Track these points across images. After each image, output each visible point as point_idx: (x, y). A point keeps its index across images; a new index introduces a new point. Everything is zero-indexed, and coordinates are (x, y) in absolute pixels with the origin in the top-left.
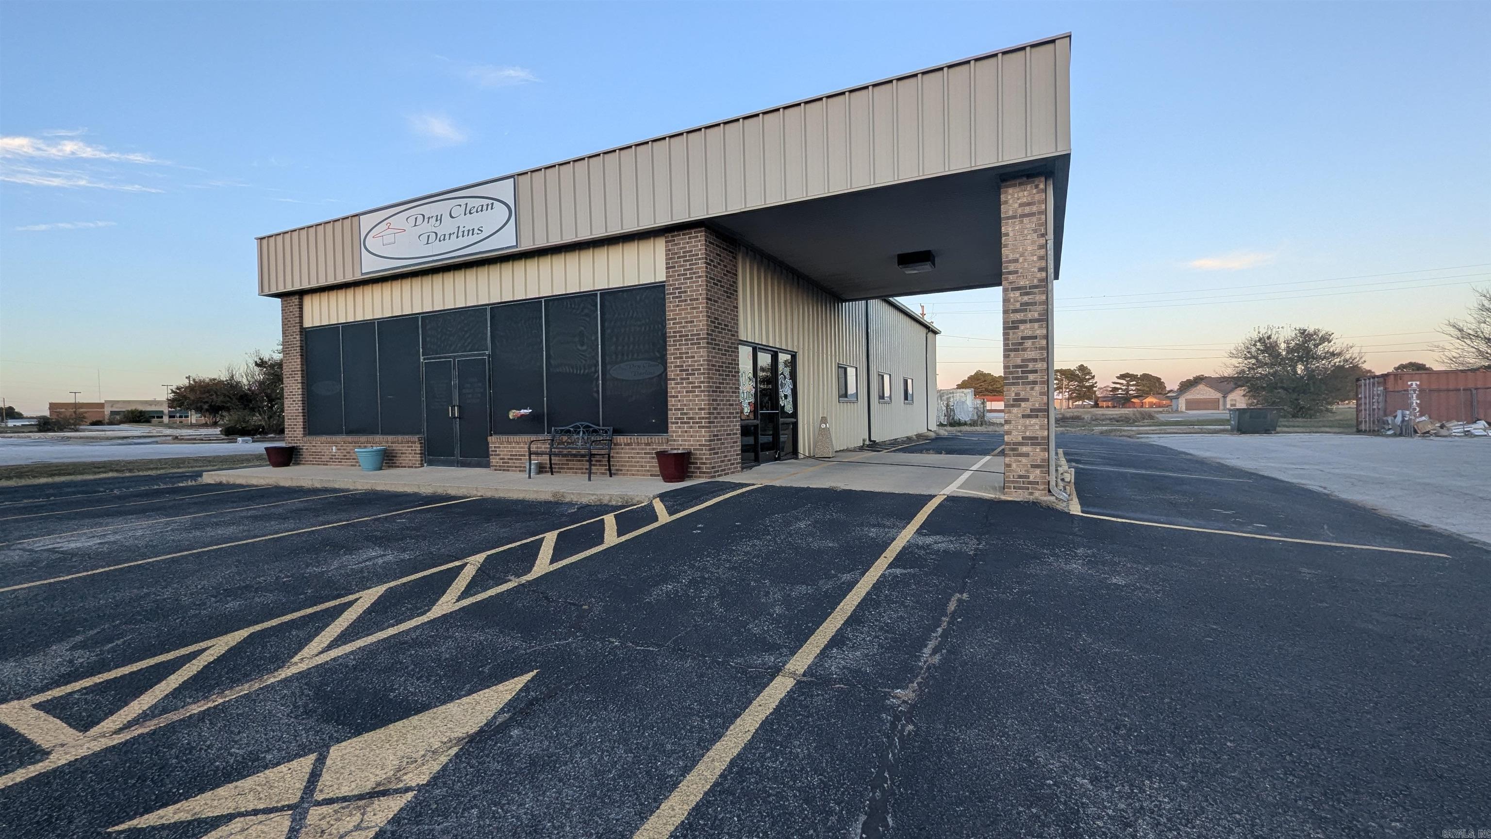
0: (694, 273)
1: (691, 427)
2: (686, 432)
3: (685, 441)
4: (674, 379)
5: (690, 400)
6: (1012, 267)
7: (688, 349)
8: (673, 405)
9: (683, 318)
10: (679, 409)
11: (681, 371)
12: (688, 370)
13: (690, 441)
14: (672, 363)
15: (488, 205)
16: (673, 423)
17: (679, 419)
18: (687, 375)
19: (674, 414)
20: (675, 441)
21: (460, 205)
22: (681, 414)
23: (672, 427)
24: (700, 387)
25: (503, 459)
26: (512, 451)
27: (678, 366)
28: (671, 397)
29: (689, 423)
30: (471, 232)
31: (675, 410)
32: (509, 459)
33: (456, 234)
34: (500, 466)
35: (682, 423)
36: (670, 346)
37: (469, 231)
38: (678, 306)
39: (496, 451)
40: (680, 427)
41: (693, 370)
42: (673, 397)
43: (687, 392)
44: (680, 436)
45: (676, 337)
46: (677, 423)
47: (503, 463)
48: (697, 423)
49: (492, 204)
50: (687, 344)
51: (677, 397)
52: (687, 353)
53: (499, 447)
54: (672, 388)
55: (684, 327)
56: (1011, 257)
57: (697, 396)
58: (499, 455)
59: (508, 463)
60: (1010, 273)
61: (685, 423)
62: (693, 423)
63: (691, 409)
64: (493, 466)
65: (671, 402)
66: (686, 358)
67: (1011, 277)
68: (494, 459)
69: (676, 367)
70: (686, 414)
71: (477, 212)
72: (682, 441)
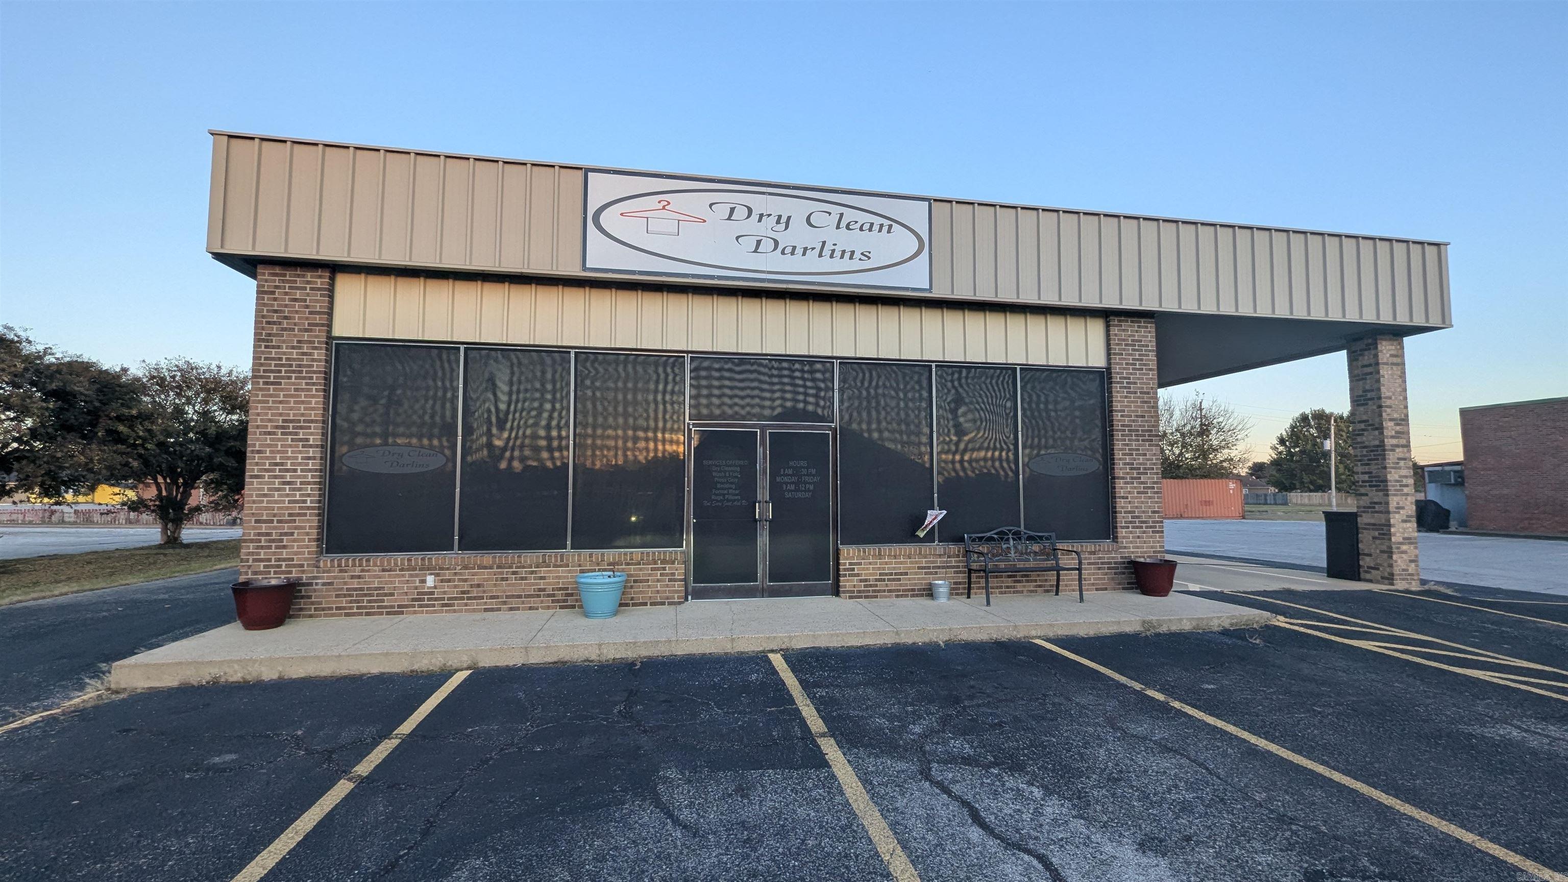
0: (1145, 365)
1: (1144, 532)
2: (1139, 537)
3: (1138, 547)
4: (1123, 478)
5: (1142, 502)
6: (1388, 402)
7: (1139, 445)
8: (1123, 508)
9: (1133, 411)
10: (1130, 512)
11: (1131, 469)
12: (1139, 469)
13: (1142, 547)
14: (1120, 459)
15: (882, 226)
16: (1122, 527)
17: (1131, 522)
18: (1138, 473)
19: (1124, 517)
20: (1125, 548)
21: (830, 214)
22: (1132, 517)
23: (1122, 532)
24: (1153, 488)
25: (866, 580)
26: (884, 569)
27: (1128, 464)
28: (1120, 497)
29: (1142, 527)
30: (847, 255)
31: (1125, 512)
32: (876, 580)
33: (817, 251)
34: (859, 592)
35: (1133, 527)
36: (1118, 440)
37: (844, 252)
38: (1126, 397)
39: (853, 569)
40: (1131, 533)
41: (1145, 469)
42: (1123, 498)
43: (1138, 493)
44: (1131, 542)
45: (1124, 431)
46: (1128, 527)
47: (865, 586)
48: (1151, 527)
49: (890, 226)
50: (1138, 440)
51: (1127, 498)
52: (1138, 450)
53: (860, 564)
54: (1121, 487)
55: (1134, 421)
56: (1388, 394)
57: (1150, 498)
58: (858, 575)
59: (876, 586)
60: (1387, 407)
61: (1137, 527)
62: (1147, 527)
63: (1144, 512)
64: (844, 592)
65: (1120, 504)
66: (1137, 455)
67: (1388, 410)
68: (848, 581)
69: (1125, 464)
70: (1138, 517)
71: (861, 229)
72: (1134, 547)
